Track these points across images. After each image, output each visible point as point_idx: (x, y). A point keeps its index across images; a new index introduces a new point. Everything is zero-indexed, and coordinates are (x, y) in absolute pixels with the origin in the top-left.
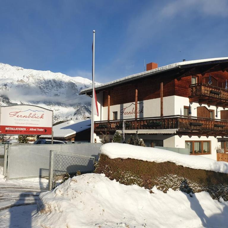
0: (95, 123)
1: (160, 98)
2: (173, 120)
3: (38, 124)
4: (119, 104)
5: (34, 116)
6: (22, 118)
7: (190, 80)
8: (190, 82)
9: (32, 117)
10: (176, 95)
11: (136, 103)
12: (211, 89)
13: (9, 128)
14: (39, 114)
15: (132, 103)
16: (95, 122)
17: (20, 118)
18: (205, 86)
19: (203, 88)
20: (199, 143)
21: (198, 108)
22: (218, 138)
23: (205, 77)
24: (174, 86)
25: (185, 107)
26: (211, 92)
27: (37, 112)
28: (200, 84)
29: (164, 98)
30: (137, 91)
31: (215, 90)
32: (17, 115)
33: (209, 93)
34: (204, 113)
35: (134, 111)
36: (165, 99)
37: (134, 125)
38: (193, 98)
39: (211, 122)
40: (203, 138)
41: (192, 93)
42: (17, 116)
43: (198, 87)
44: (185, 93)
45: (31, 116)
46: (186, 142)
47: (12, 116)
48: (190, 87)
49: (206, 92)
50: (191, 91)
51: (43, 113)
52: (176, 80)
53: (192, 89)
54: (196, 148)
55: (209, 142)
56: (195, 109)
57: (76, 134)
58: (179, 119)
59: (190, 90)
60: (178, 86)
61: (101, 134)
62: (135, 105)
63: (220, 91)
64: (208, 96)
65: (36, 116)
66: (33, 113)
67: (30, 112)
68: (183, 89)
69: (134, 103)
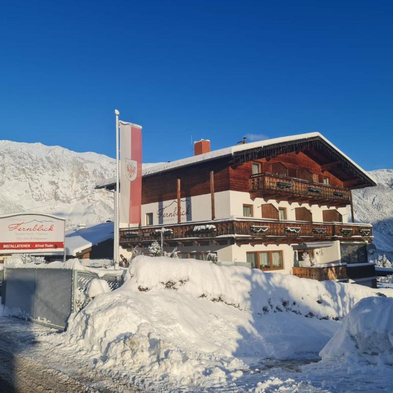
0: (121, 231)
1: (210, 194)
2: (227, 225)
3: (45, 239)
4: (156, 202)
5: (41, 229)
6: (26, 232)
7: (251, 168)
8: (250, 171)
9: (38, 230)
10: (231, 190)
11: (179, 200)
12: (278, 181)
13: (8, 245)
14: (48, 225)
15: (173, 200)
16: (120, 229)
17: (22, 232)
18: (269, 176)
19: (267, 179)
20: (266, 254)
21: (262, 205)
22: (293, 246)
23: (272, 163)
24: (229, 177)
25: (245, 206)
26: (278, 184)
27: (44, 223)
28: (263, 175)
29: (216, 194)
30: (179, 181)
31: (285, 181)
32: (18, 228)
33: (275, 185)
34: (271, 212)
35: (176, 212)
36: (218, 195)
37: (177, 232)
38: (254, 193)
39: (281, 225)
40: (272, 247)
41: (253, 187)
42: (19, 230)
43: (261, 178)
44: (243, 186)
45: (37, 228)
46: (248, 253)
47: (11, 229)
48: (250, 178)
49: (272, 184)
50: (252, 183)
51: (52, 223)
52: (230, 169)
53: (253, 180)
54: (263, 261)
55: (280, 252)
56: (258, 207)
57: (92, 247)
58: (235, 223)
59: (250, 181)
60: (234, 178)
61: (130, 247)
62: (177, 204)
63: (291, 183)
64: (275, 190)
65: (44, 228)
66: (40, 224)
67: (35, 223)
68: (241, 181)
69: (176, 200)
